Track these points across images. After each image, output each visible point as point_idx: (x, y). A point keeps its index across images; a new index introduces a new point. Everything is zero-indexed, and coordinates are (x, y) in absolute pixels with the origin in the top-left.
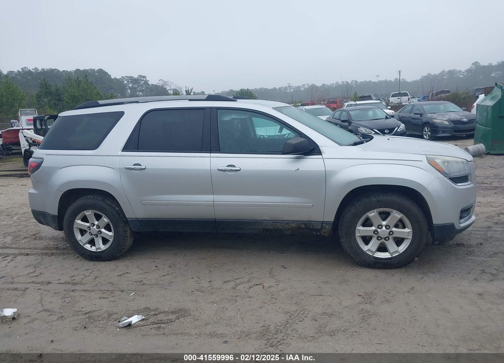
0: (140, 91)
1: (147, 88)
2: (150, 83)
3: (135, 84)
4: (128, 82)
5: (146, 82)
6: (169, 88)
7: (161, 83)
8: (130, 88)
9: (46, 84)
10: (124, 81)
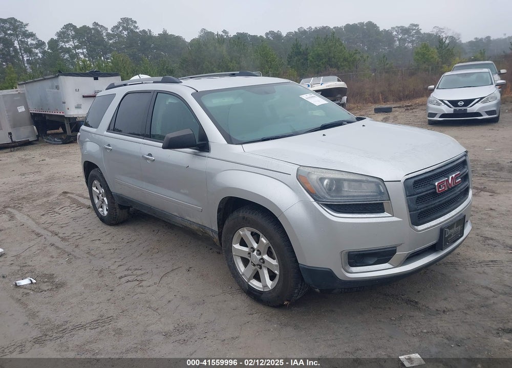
0: (409, 42)
1: (418, 38)
2: (422, 32)
3: (405, 35)
4: (398, 32)
5: (418, 32)
6: (444, 36)
7: (434, 32)
8: (400, 40)
9: (297, 44)
10: (392, 33)
